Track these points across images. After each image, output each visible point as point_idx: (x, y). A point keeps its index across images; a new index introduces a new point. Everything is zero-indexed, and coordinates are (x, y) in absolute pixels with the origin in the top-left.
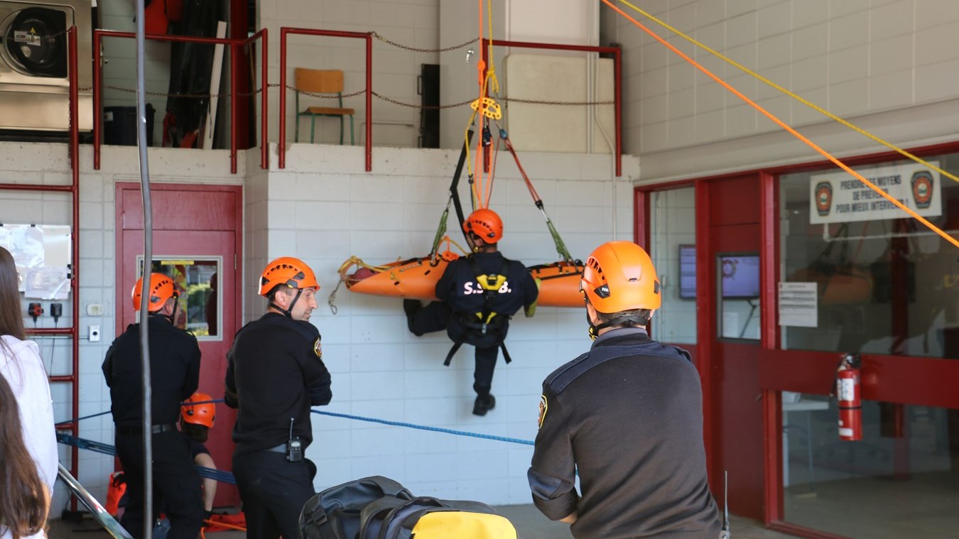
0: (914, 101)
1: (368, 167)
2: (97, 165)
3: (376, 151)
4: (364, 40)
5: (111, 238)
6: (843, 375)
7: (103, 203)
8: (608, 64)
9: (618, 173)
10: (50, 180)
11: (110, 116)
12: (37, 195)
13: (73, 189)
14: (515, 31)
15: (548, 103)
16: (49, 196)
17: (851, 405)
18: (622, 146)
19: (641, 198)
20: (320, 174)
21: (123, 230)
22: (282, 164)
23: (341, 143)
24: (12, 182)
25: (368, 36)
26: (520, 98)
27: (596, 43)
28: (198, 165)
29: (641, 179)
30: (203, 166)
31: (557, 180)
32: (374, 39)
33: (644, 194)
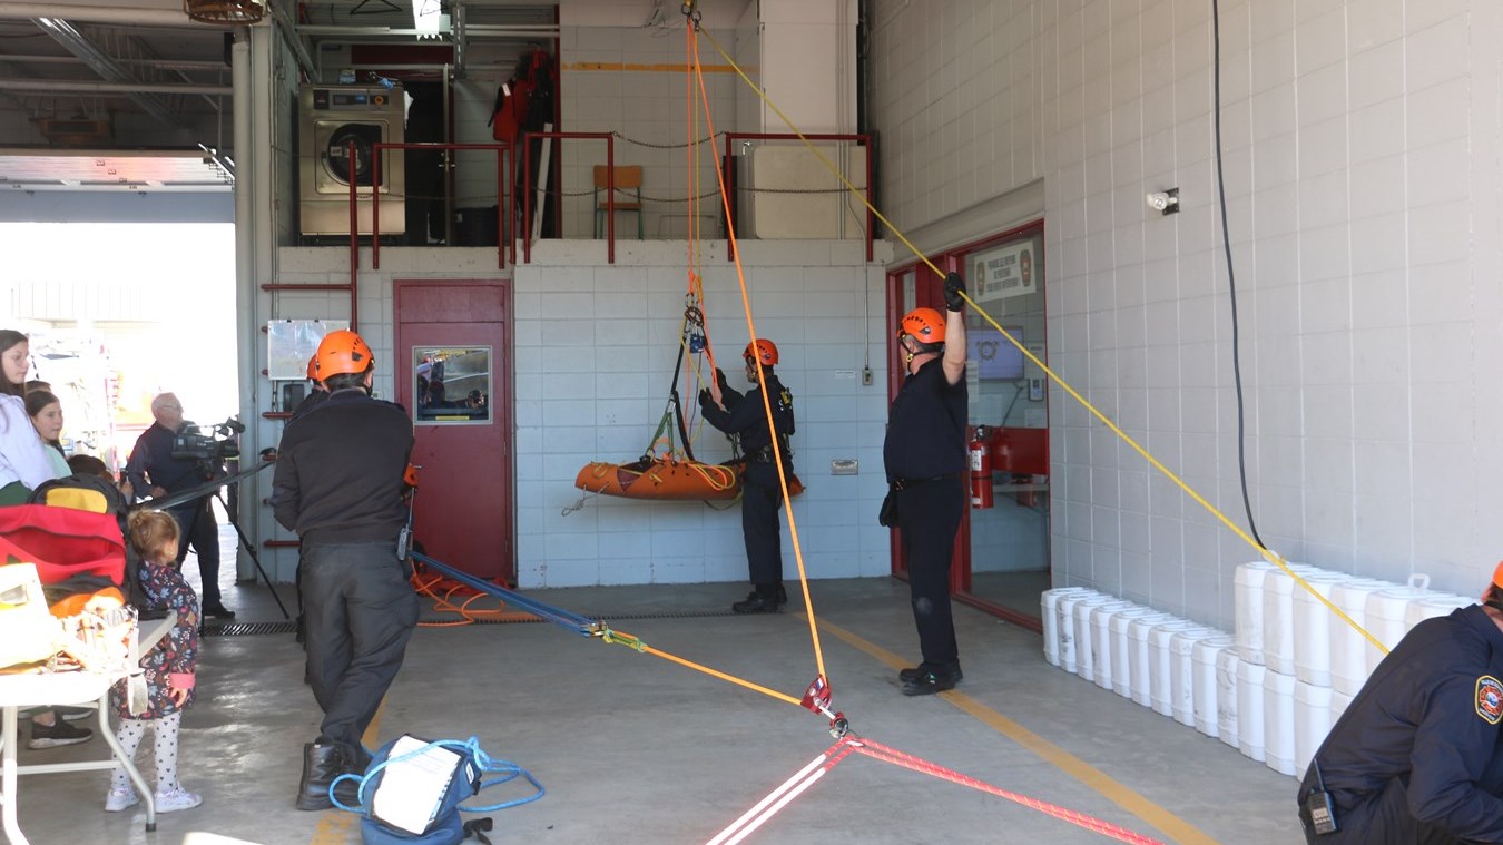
0: (1013, 185)
1: (611, 259)
2: (376, 265)
3: (619, 244)
4: (606, 140)
5: (389, 331)
6: (974, 447)
7: (382, 299)
8: (862, 150)
9: (870, 257)
10: (335, 280)
11: (460, 217)
12: (323, 294)
13: (352, 288)
14: (770, 122)
15: (795, 192)
16: (335, 295)
17: (980, 475)
18: (875, 231)
19: (892, 280)
20: (564, 267)
21: (401, 323)
22: (527, 260)
23: (595, 238)
24: (303, 283)
25: (609, 136)
26: (767, 188)
27: (855, 132)
28: (469, 262)
29: (895, 262)
30: (474, 262)
31: (805, 267)
32: (616, 139)
33: (896, 276)
